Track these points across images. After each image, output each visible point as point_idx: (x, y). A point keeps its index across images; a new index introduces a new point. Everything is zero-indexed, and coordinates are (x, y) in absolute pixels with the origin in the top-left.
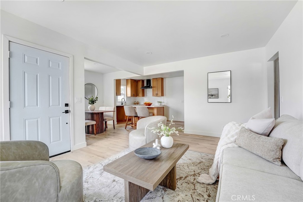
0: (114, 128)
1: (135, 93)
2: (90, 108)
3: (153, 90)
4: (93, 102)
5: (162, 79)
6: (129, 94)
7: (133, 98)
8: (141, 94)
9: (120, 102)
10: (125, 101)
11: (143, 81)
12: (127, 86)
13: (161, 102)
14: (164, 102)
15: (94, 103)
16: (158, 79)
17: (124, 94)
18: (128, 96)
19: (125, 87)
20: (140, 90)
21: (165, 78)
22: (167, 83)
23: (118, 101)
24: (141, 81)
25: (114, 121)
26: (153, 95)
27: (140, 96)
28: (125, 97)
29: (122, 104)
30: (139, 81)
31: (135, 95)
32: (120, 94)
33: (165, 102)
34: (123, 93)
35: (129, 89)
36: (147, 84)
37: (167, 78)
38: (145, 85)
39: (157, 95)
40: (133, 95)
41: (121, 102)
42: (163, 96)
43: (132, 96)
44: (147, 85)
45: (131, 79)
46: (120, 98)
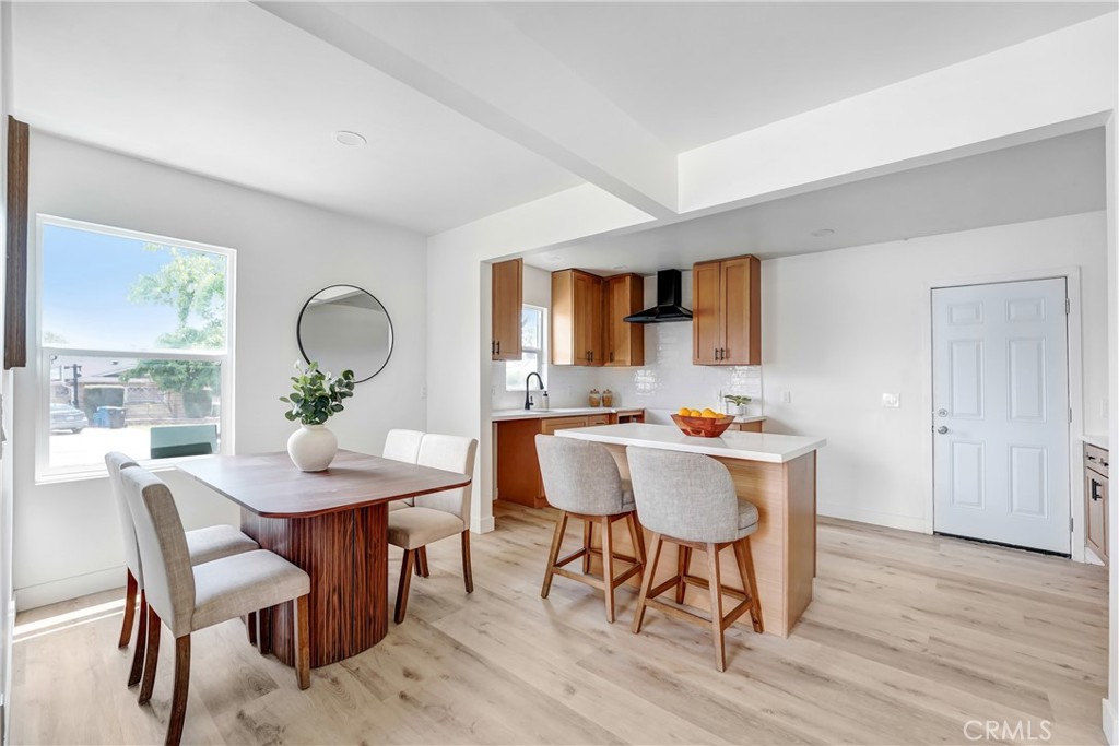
0: (469, 588)
1: (597, 349)
2: (301, 446)
3: (698, 331)
4: (318, 405)
5: (755, 261)
6: (565, 352)
7: (585, 371)
8: (625, 352)
9: (519, 393)
10: (546, 389)
11: (638, 280)
12: (557, 309)
13: (746, 400)
14: (761, 402)
15: (324, 417)
16: (729, 263)
17: (540, 354)
18: (559, 361)
19: (546, 310)
20: (622, 331)
21: (772, 257)
22: (783, 285)
23: (509, 388)
24: (628, 279)
25: (465, 535)
26: (698, 359)
27: (622, 364)
28: (545, 367)
29: (528, 406)
30: (618, 278)
31: (596, 356)
32: (516, 352)
33: (765, 397)
34: (535, 345)
35: (565, 325)
36: (662, 296)
37: (780, 260)
38: (650, 299)
39: (722, 357)
40: (583, 355)
41: (522, 392)
42: (759, 364)
43: (578, 360)
44: (660, 301)
45: (574, 270)
46: (517, 372)
